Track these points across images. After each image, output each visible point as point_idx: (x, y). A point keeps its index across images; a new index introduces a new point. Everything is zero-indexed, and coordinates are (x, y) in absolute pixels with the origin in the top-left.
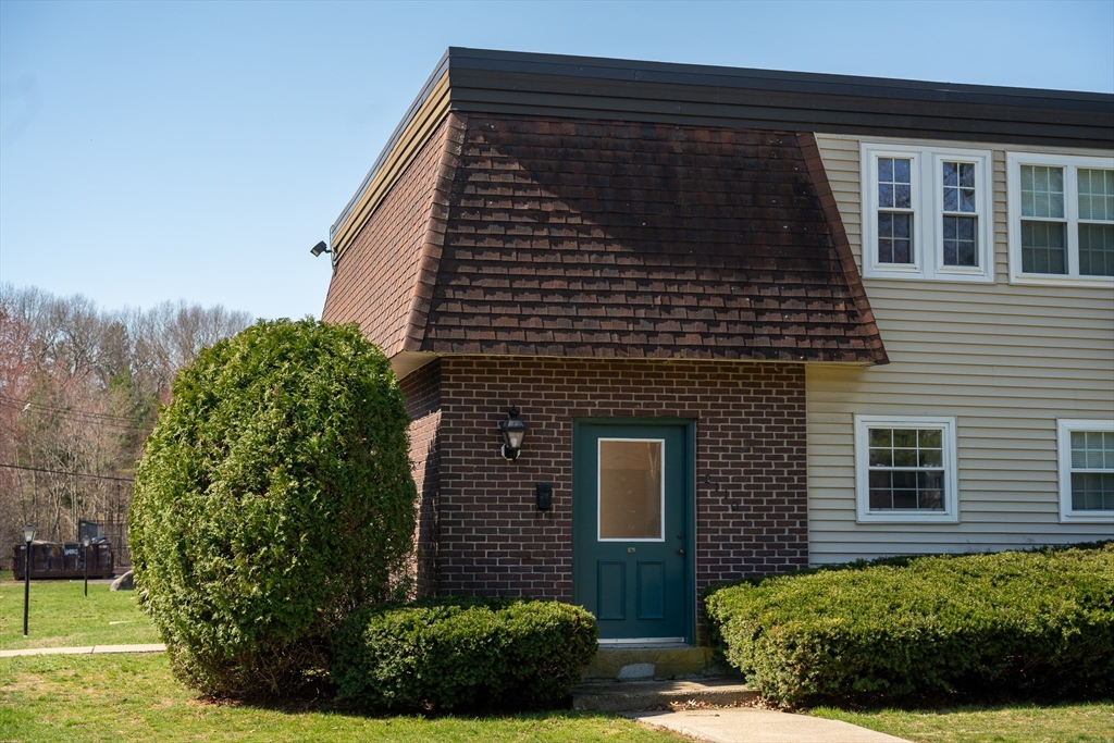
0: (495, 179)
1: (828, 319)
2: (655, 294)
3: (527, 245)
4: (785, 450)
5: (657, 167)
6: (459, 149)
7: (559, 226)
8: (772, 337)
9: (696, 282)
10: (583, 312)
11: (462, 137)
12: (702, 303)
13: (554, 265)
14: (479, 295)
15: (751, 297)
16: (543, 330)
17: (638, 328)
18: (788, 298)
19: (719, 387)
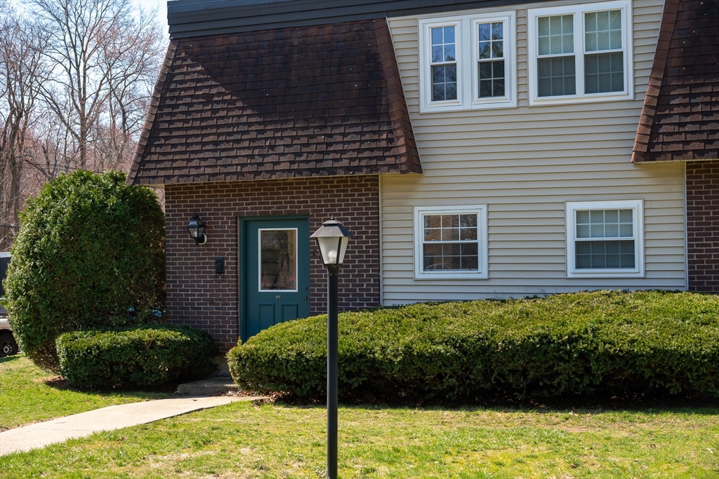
0: (187, 77)
1: (373, 145)
2: (266, 139)
3: (198, 116)
4: (364, 233)
5: (281, 57)
6: (171, 62)
7: (218, 102)
8: (334, 160)
9: (292, 129)
10: (224, 154)
11: (174, 54)
12: (295, 142)
13: (212, 127)
14: (168, 149)
15: (325, 135)
16: (199, 167)
17: (253, 161)
18: (349, 133)
19: (321, 193)
